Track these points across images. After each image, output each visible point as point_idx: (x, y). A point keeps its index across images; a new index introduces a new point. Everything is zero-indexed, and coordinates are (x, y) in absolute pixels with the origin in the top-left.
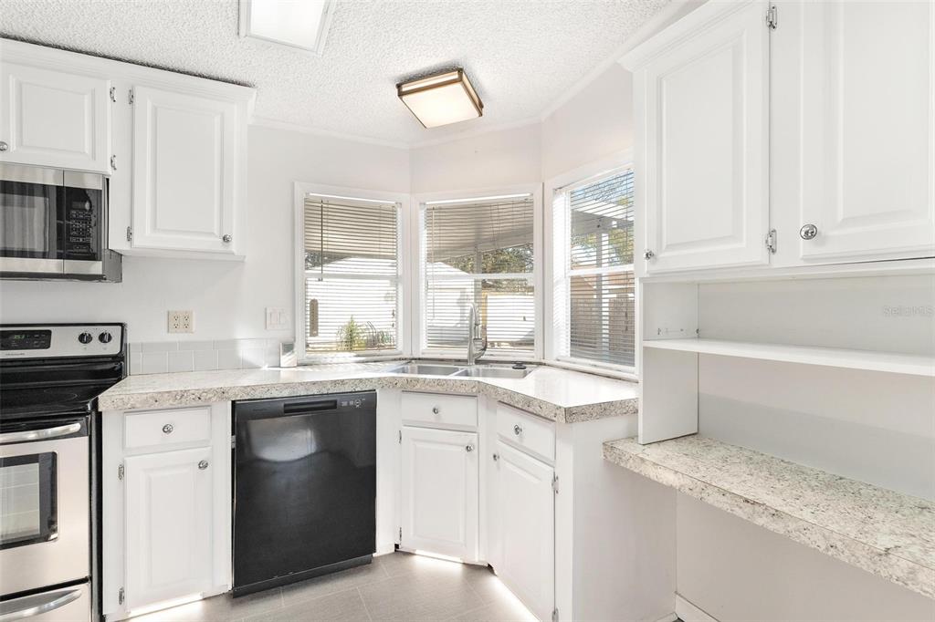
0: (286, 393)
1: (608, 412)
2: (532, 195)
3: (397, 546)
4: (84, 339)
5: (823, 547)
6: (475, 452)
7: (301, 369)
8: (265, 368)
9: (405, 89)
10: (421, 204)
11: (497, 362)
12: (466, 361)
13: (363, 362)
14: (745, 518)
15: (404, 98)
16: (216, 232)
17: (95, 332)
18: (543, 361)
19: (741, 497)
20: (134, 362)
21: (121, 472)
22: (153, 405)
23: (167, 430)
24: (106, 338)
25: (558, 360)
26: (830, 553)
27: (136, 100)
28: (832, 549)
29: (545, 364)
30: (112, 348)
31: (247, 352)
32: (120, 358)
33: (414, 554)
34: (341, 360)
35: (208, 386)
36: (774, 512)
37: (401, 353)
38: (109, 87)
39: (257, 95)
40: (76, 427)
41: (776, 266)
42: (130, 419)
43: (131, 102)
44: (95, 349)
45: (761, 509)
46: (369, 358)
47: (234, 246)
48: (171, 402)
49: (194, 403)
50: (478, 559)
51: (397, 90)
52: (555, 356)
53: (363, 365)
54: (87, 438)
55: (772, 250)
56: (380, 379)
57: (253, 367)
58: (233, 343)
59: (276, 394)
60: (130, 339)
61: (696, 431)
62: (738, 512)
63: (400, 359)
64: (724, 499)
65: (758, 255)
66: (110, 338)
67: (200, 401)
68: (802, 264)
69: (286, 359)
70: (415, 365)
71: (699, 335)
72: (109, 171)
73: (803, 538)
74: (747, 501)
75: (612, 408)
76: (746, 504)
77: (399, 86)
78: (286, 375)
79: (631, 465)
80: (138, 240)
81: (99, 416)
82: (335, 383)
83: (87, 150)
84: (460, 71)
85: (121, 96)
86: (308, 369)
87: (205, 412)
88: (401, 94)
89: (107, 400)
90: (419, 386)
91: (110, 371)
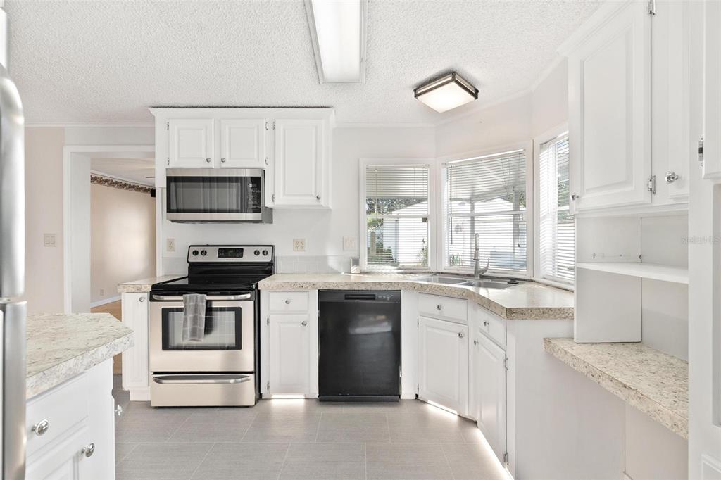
0: (346, 288)
1: (545, 315)
2: (525, 150)
3: (417, 396)
4: (257, 253)
5: (670, 425)
6: (465, 338)
7: (361, 275)
8: (343, 273)
9: (419, 92)
10: (443, 164)
11: (498, 278)
12: (473, 276)
13: (402, 273)
14: (624, 399)
15: (419, 98)
16: (313, 193)
17: (261, 249)
18: (532, 279)
19: (621, 383)
20: (278, 267)
21: (268, 322)
22: (281, 289)
23: (287, 302)
24: (265, 253)
25: (545, 278)
26: (674, 430)
27: (276, 127)
28: (675, 427)
29: (535, 281)
30: (268, 259)
31: (332, 263)
32: (271, 264)
33: (427, 403)
34: (388, 271)
35: (306, 281)
36: (640, 395)
37: (430, 269)
38: (265, 122)
39: (335, 111)
40: (248, 296)
41: (656, 204)
42: (271, 294)
43: (274, 128)
44: (261, 259)
45: (632, 393)
46: (407, 271)
47: (322, 202)
48: (289, 287)
49: (299, 289)
50: (467, 414)
51: (414, 93)
52: (541, 276)
53: (402, 275)
54: (253, 302)
55: (653, 191)
56: (403, 283)
57: (337, 273)
58: (326, 258)
59: (341, 288)
60: (276, 254)
61: (640, 340)
62: (620, 395)
63: (428, 272)
64: (610, 383)
65: (642, 196)
66: (267, 253)
67: (301, 288)
68: (672, 202)
69: (354, 269)
70: (438, 276)
71: (641, 260)
72: (265, 166)
73: (658, 417)
74: (625, 386)
75: (551, 313)
76: (624, 388)
77: (415, 91)
78: (353, 278)
79: (559, 355)
80: (277, 202)
81: (259, 291)
82: (375, 284)
83: (256, 156)
84: (454, 73)
85: (270, 126)
86: (366, 276)
87: (305, 294)
88: (416, 96)
89: (262, 284)
90: (428, 290)
91: (267, 270)
